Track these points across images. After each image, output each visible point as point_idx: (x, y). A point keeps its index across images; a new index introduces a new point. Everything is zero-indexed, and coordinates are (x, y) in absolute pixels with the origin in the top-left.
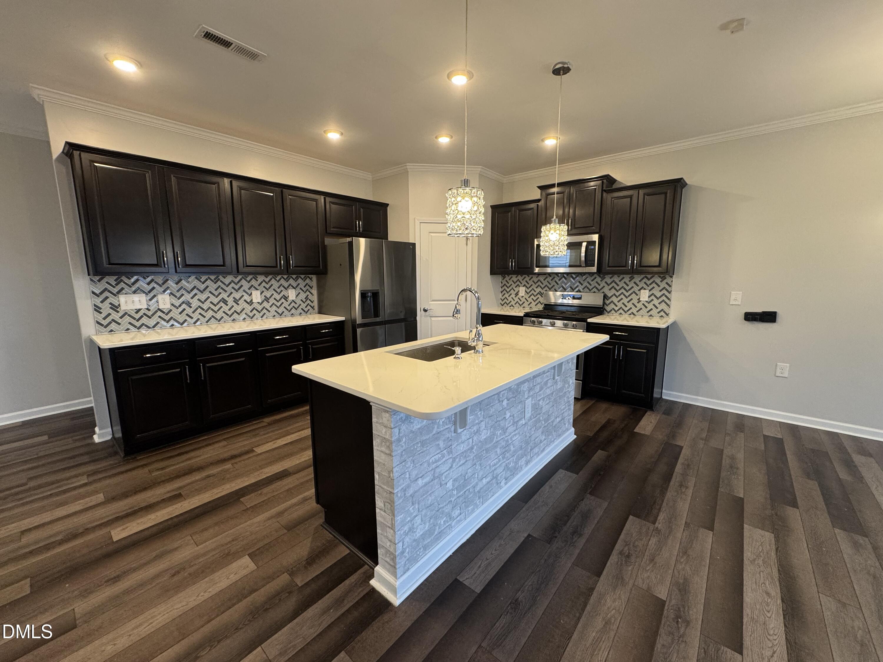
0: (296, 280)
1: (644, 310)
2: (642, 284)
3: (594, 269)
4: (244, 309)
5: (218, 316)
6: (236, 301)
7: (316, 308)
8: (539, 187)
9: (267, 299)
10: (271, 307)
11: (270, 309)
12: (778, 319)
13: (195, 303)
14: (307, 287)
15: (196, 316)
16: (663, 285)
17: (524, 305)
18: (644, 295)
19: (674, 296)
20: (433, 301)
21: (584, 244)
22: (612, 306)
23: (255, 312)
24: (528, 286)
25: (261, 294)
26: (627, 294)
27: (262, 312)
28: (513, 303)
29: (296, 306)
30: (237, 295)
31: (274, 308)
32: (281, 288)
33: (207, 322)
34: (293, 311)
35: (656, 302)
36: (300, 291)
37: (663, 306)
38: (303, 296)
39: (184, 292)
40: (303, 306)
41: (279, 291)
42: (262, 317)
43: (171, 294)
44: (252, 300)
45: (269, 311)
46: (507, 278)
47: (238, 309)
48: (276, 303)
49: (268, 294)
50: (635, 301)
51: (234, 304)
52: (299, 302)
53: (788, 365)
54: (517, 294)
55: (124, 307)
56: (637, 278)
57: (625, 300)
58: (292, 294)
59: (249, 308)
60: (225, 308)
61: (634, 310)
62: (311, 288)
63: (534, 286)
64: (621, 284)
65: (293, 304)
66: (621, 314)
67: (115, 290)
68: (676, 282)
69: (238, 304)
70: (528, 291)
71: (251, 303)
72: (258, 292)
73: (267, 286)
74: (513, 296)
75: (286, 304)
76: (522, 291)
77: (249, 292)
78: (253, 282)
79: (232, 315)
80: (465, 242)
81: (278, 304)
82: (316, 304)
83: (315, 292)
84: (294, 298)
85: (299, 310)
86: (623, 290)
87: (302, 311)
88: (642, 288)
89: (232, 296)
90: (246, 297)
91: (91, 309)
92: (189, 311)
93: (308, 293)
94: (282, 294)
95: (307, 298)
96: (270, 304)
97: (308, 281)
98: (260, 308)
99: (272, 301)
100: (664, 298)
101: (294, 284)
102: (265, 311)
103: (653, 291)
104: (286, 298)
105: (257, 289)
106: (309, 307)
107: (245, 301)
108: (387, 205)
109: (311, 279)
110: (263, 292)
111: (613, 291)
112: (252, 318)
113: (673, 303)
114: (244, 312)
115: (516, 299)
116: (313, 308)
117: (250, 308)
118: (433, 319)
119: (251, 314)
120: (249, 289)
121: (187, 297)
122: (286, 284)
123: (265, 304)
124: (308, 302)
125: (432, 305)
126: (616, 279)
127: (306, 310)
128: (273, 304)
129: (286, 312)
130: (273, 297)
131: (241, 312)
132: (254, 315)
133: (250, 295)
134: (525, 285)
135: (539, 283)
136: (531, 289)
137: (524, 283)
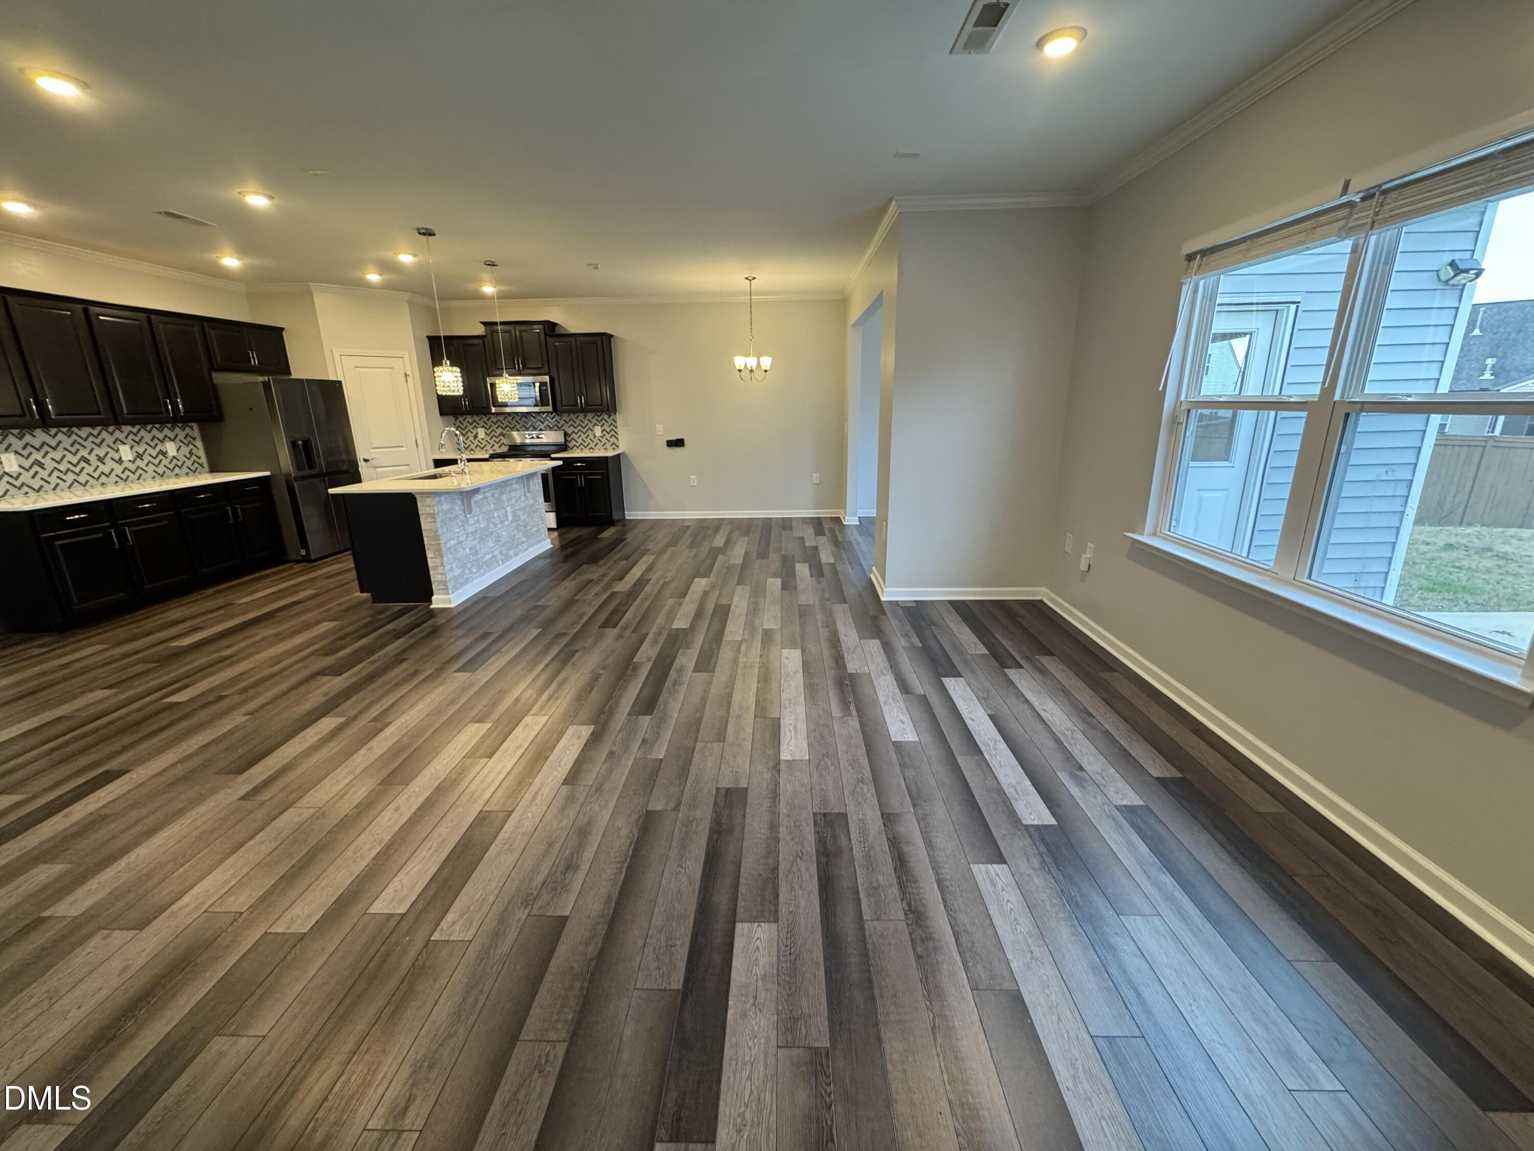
0: (172, 429)
1: (600, 444)
2: (594, 421)
3: (550, 408)
4: (112, 470)
5: (82, 480)
6: (101, 459)
7: (206, 464)
8: (483, 323)
9: (140, 456)
10: (147, 465)
11: (146, 469)
12: (686, 442)
13: (49, 464)
14: (189, 439)
15: (53, 480)
16: (610, 421)
17: (487, 448)
18: (598, 431)
19: (619, 430)
20: (375, 448)
21: (537, 385)
22: (573, 442)
23: (127, 473)
24: (487, 427)
25: (131, 449)
26: (584, 431)
27: (139, 475)
28: (473, 447)
29: (180, 464)
30: (101, 452)
31: (151, 467)
32: (156, 441)
33: (69, 489)
34: (177, 470)
35: (607, 436)
36: (181, 444)
37: (613, 440)
38: (185, 450)
39: (31, 449)
40: (189, 463)
41: (153, 444)
42: (138, 479)
43: (16, 452)
44: (120, 458)
45: (146, 472)
46: (461, 419)
47: (106, 469)
48: (152, 460)
49: (140, 449)
50: (591, 437)
51: (99, 463)
52: (182, 459)
53: (695, 476)
54: (476, 437)
56: (590, 416)
57: (583, 437)
58: (171, 448)
59: (118, 469)
60: (89, 469)
61: (592, 445)
62: (194, 439)
63: (494, 427)
64: (578, 421)
65: (175, 461)
66: (581, 448)
68: (618, 417)
69: (104, 464)
70: (488, 432)
71: (120, 461)
72: (127, 447)
73: (137, 439)
74: (472, 438)
75: (165, 462)
76: (481, 433)
77: (115, 447)
78: (117, 434)
79: (101, 478)
80: (404, 379)
81: (156, 462)
82: (204, 460)
83: (199, 444)
84: (175, 454)
85: (185, 469)
86: (580, 427)
87: (188, 470)
88: (595, 425)
89: (95, 452)
90: (112, 454)
92: (43, 474)
93: (191, 446)
94: (158, 448)
95: (191, 453)
96: (146, 462)
97: (188, 430)
98: (133, 468)
99: (147, 458)
100: (613, 432)
101: (171, 435)
102: (140, 471)
103: (604, 427)
104: (164, 454)
105: (124, 444)
106: (196, 465)
107: (112, 459)
108: (283, 329)
109: (191, 428)
110: (133, 446)
111: (572, 429)
112: (125, 481)
113: (620, 436)
114: (114, 473)
115: (476, 442)
116: (201, 465)
117: (121, 468)
118: (379, 470)
119: (124, 476)
120: (114, 443)
122: (161, 436)
123: (139, 462)
124: (194, 458)
125: (374, 454)
126: (572, 416)
127: (193, 468)
128: (149, 462)
129: (168, 472)
130: (147, 452)
131: (110, 473)
132: (128, 477)
133: (117, 451)
134: (483, 427)
135: (499, 423)
136: (491, 430)
137: (482, 424)
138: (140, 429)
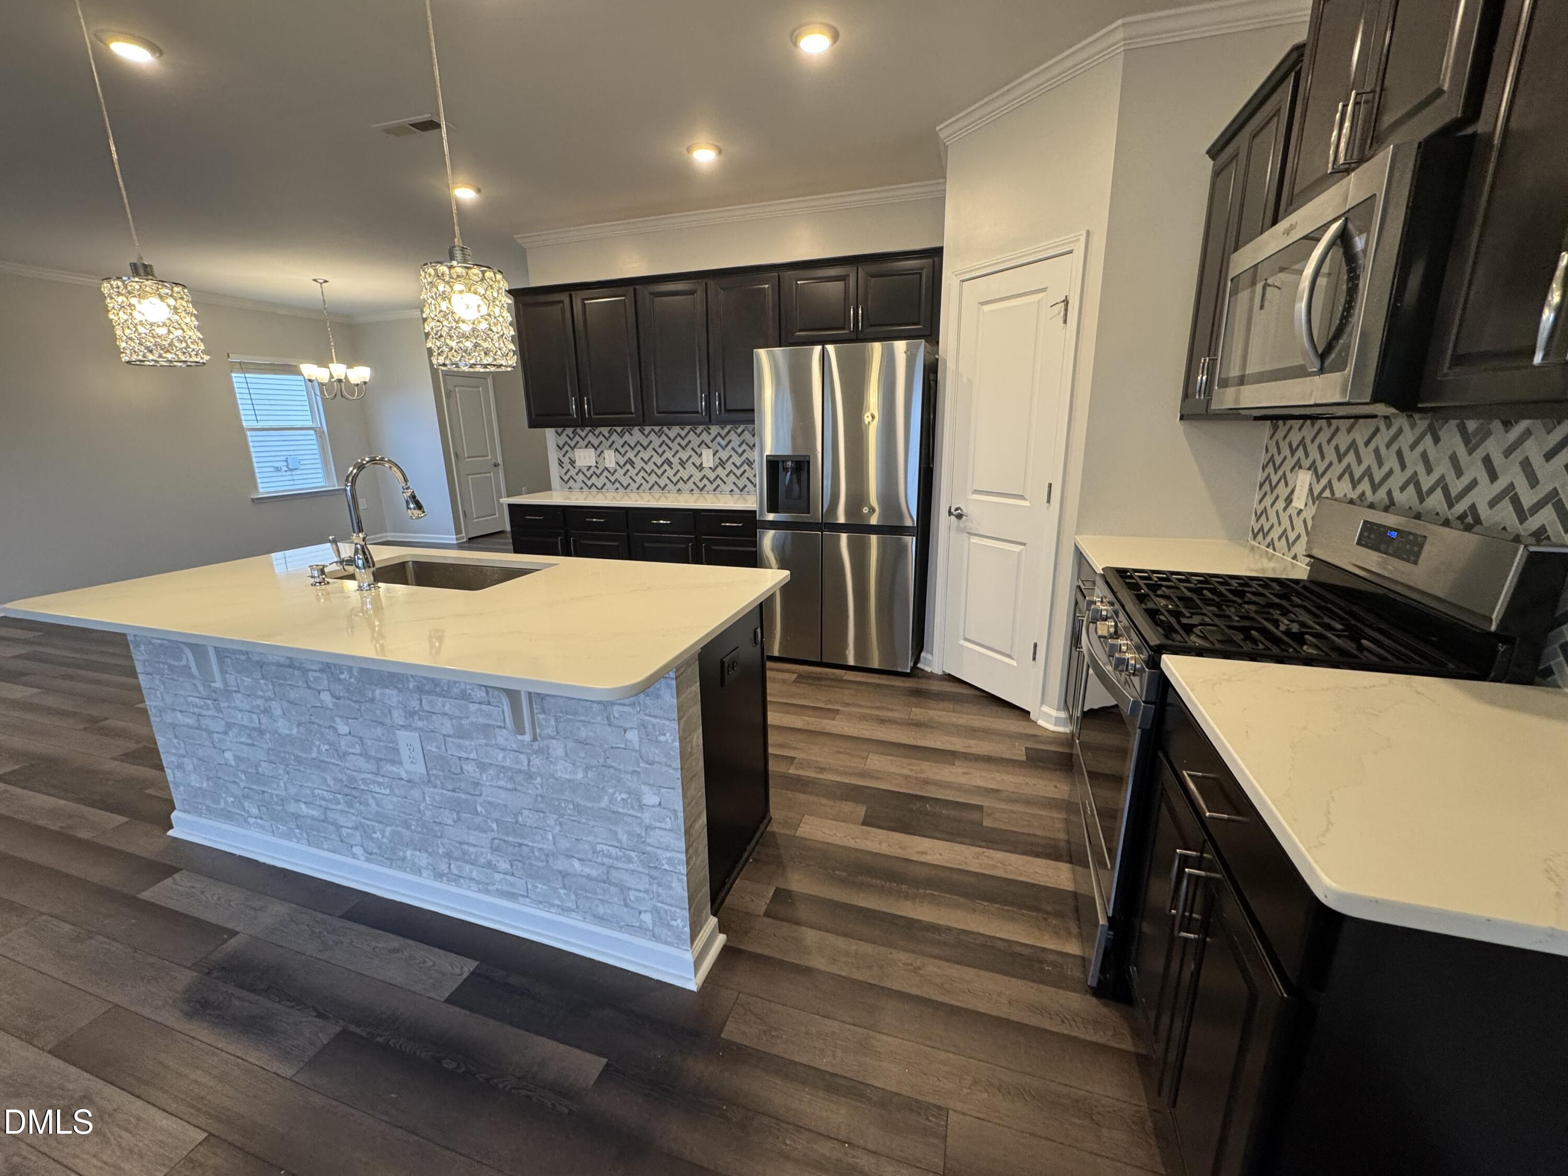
4: (691, 476)
5: (662, 482)
6: (682, 463)
9: (722, 464)
10: (727, 476)
11: (725, 479)
13: (639, 464)
15: (639, 479)
20: (976, 492)
23: (705, 481)
24: (1322, 468)
25: (714, 455)
27: (715, 484)
28: (1276, 533)
30: (684, 455)
31: (732, 478)
32: (744, 447)
33: (650, 489)
39: (628, 448)
41: (739, 450)
42: (715, 490)
43: (616, 450)
44: (701, 464)
45: (725, 483)
47: (684, 474)
48: (735, 470)
49: (724, 455)
51: (680, 467)
54: (1289, 500)
55: (578, 463)
59: (697, 475)
60: (670, 473)
67: (572, 444)
69: (685, 468)
71: (700, 468)
72: (711, 452)
73: (724, 443)
77: (698, 450)
78: (705, 436)
79: (678, 483)
81: (739, 473)
89: (678, 456)
90: (695, 458)
91: (557, 461)
92: (633, 472)
94: (745, 456)
96: (726, 472)
98: (712, 476)
99: (729, 466)
102: (719, 481)
104: (750, 463)
105: (709, 447)
107: (693, 464)
108: (943, 251)
110: (717, 451)
112: (701, 490)
114: (692, 480)
117: (700, 475)
118: (974, 540)
119: (701, 485)
120: (699, 446)
121: (631, 455)
123: (720, 471)
125: (972, 505)
128: (731, 471)
130: (731, 460)
131: (688, 480)
132: (705, 486)
133: (700, 455)
134: (1313, 467)
135: (1350, 458)
136: (1324, 481)
137: (1314, 454)
138: (729, 431)
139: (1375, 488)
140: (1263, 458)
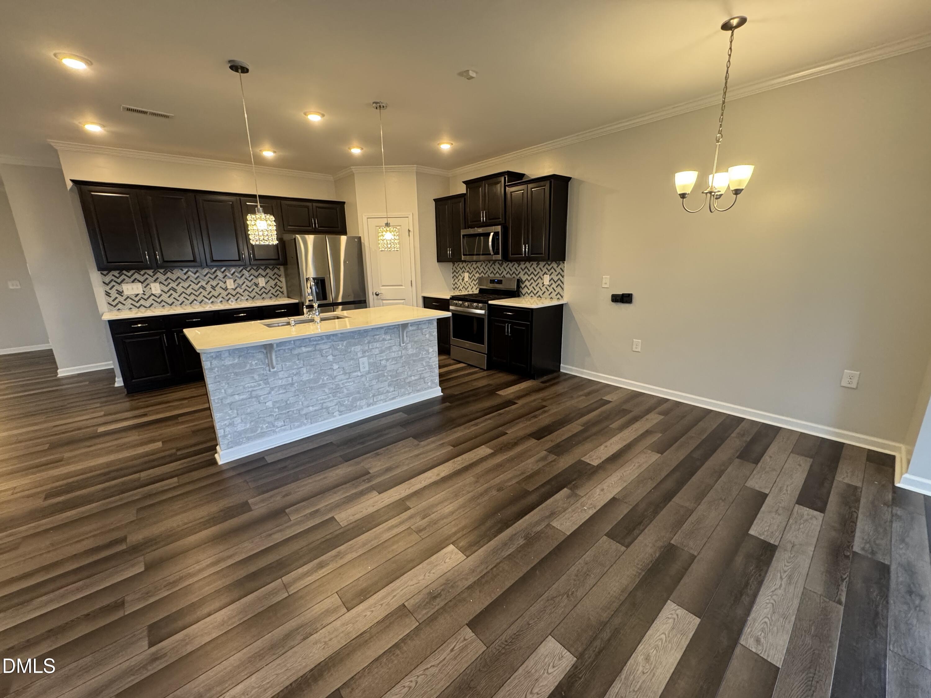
0: (265, 270)
1: (547, 293)
2: (545, 270)
3: (499, 257)
4: (220, 294)
5: (199, 299)
6: (213, 288)
7: (285, 292)
8: (464, 182)
9: (240, 286)
10: (243, 292)
11: (243, 294)
12: (634, 300)
13: (180, 289)
14: (276, 276)
15: (181, 299)
16: (558, 270)
17: (469, 289)
18: (546, 279)
19: (566, 280)
20: (383, 286)
21: (492, 234)
22: (526, 289)
23: (230, 296)
24: (470, 272)
25: (234, 282)
26: (535, 279)
27: (237, 296)
28: (461, 287)
29: (266, 291)
30: (214, 283)
31: (247, 292)
32: (252, 277)
33: (191, 303)
34: (264, 295)
35: (554, 286)
36: (270, 279)
37: (559, 290)
38: (272, 283)
39: (170, 281)
40: (273, 291)
41: (250, 279)
42: (236, 300)
43: (160, 283)
44: (226, 287)
45: (242, 296)
46: (456, 264)
47: (216, 293)
48: (248, 289)
49: (240, 281)
50: (541, 285)
51: (211, 290)
52: (269, 288)
53: (640, 341)
54: (463, 280)
55: (126, 293)
56: (542, 264)
57: (534, 285)
58: (262, 282)
59: (224, 293)
60: (205, 293)
61: (540, 293)
62: (280, 276)
63: (474, 272)
64: (532, 270)
65: (263, 290)
66: (532, 296)
67: (119, 281)
68: (566, 265)
69: (215, 290)
70: (470, 276)
71: (226, 289)
72: (232, 281)
73: (239, 276)
74: (461, 281)
75: (257, 290)
76: (466, 275)
77: (224, 280)
78: (227, 273)
79: (211, 299)
81: (250, 290)
82: (284, 289)
83: (283, 279)
84: (264, 285)
85: (270, 295)
86: (532, 276)
87: (272, 295)
88: (545, 273)
89: (210, 283)
90: (222, 284)
91: (103, 293)
92: (175, 295)
93: (276, 280)
94: (253, 281)
95: (276, 285)
96: (243, 290)
97: (276, 270)
98: (234, 293)
99: (244, 287)
100: (559, 282)
101: (264, 274)
102: (238, 295)
103: (552, 276)
104: (256, 285)
105: (230, 278)
106: (278, 292)
107: (221, 287)
108: (344, 203)
109: (279, 269)
110: (236, 280)
111: (526, 276)
112: (228, 300)
113: (565, 286)
114: (221, 296)
116: (282, 292)
117: (226, 293)
118: (384, 301)
119: (227, 298)
120: (224, 278)
121: (173, 285)
122: (256, 274)
123: (238, 290)
124: (277, 288)
125: (382, 290)
126: (528, 264)
127: (276, 294)
128: (246, 289)
129: (257, 296)
130: (245, 284)
131: (218, 296)
132: (230, 298)
133: (225, 283)
134: (468, 272)
135: (477, 269)
136: (472, 274)
137: (467, 269)
138: (242, 270)
139: (485, 274)
140: (452, 271)
